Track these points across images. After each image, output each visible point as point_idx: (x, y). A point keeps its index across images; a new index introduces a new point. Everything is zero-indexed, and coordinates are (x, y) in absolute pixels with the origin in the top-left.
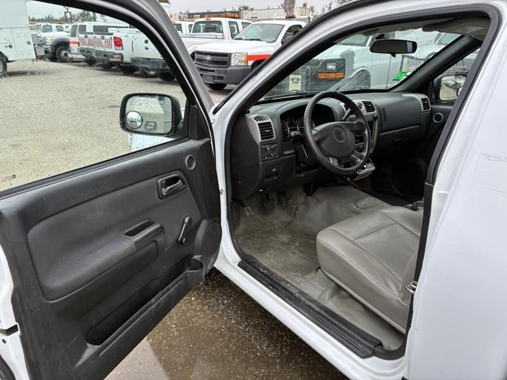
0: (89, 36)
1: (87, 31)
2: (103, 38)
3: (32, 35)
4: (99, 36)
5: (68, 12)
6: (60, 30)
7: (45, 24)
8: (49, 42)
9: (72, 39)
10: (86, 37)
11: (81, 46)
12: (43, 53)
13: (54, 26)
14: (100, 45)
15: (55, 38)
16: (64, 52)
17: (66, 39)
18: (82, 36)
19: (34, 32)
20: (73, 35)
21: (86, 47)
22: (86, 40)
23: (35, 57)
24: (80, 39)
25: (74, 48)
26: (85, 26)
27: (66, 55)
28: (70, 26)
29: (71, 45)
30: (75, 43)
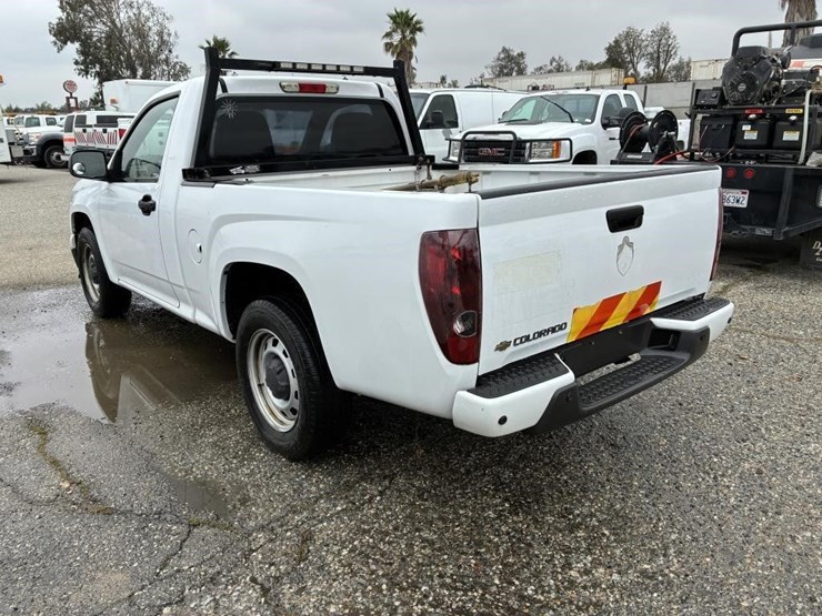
0: (89, 130)
1: (88, 123)
2: (105, 131)
3: (7, 131)
4: (100, 130)
5: (71, 97)
6: (51, 123)
7: (30, 116)
8: (34, 140)
9: (66, 136)
10: (84, 131)
11: (79, 144)
12: (21, 154)
13: (42, 118)
14: (101, 140)
15: (43, 134)
16: (56, 154)
17: (58, 136)
18: (80, 130)
19: (12, 127)
20: (69, 129)
21: (85, 145)
22: (85, 135)
23: (9, 160)
24: (76, 134)
25: (69, 147)
26: (85, 117)
27: (58, 157)
28: (65, 116)
29: (65, 143)
30: (71, 140)
